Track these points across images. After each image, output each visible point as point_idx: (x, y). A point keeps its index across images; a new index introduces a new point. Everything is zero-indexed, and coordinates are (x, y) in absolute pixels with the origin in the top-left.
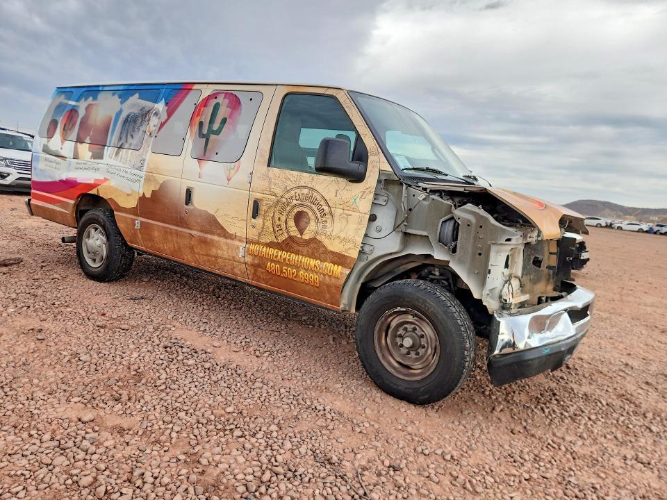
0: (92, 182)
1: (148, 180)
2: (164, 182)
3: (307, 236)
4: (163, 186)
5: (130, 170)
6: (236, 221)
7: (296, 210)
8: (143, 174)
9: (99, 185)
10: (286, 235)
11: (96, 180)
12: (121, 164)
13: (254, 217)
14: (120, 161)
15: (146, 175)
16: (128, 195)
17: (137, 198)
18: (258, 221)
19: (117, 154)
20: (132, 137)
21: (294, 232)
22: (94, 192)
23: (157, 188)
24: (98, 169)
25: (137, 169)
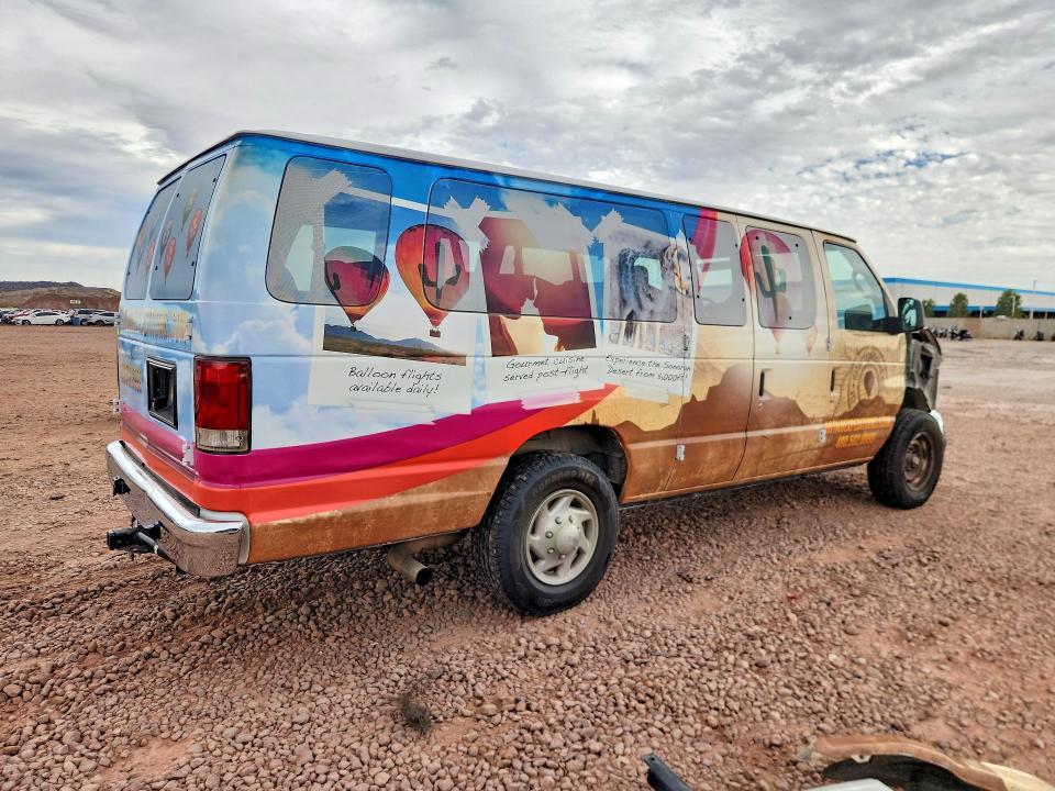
0: (577, 400)
1: (701, 370)
2: (729, 370)
3: (872, 397)
4: (727, 377)
5: (665, 360)
6: (816, 402)
7: (865, 372)
8: (690, 363)
9: (596, 402)
10: (857, 401)
11: (583, 394)
12: (643, 352)
13: (832, 389)
14: (640, 347)
15: (696, 364)
16: (663, 405)
17: (679, 406)
18: (835, 394)
19: (629, 332)
20: (652, 299)
21: (864, 396)
22: (584, 418)
23: (717, 383)
24: (584, 370)
25: (678, 356)
